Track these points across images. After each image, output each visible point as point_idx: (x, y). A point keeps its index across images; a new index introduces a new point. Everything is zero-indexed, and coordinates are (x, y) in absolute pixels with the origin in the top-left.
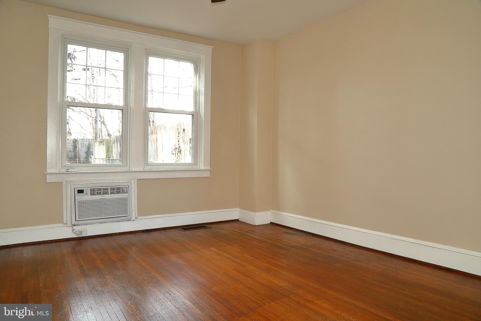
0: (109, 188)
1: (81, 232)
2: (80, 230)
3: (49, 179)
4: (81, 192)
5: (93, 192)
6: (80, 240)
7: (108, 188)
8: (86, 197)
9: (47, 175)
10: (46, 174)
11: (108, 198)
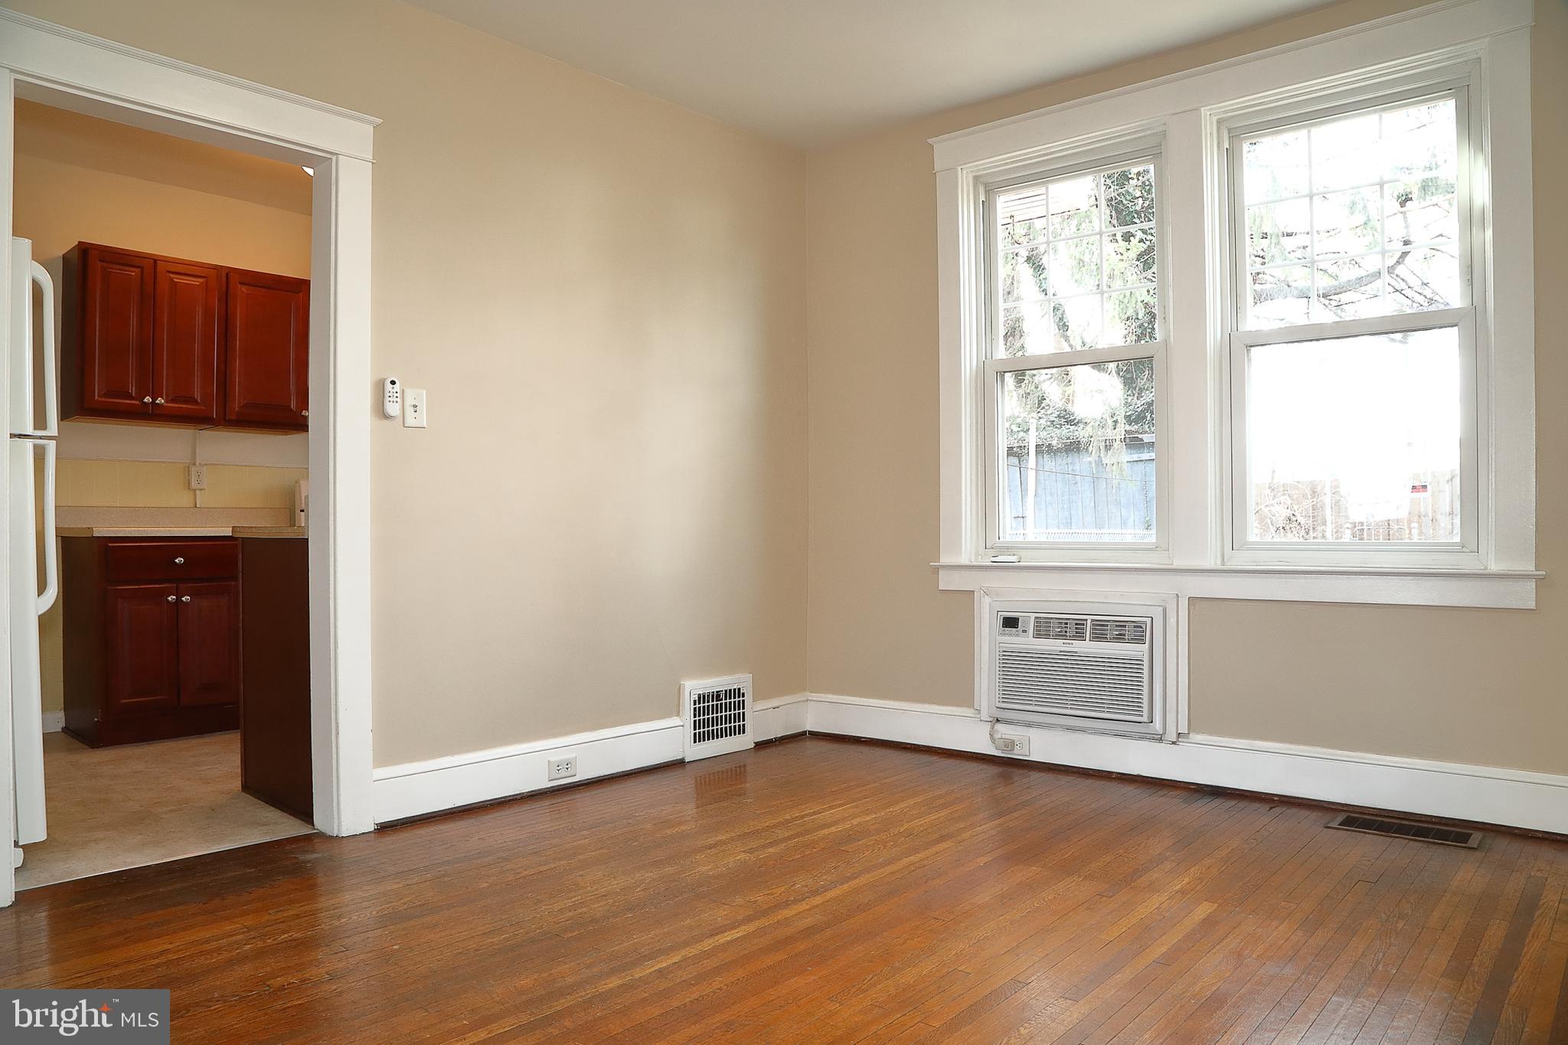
0: (1089, 622)
1: (1011, 744)
2: (1012, 737)
3: (948, 582)
4: (1010, 623)
5: (1044, 628)
6: (1009, 766)
7: (1086, 620)
8: (1024, 641)
9: (941, 573)
10: (937, 569)
11: (1083, 653)
